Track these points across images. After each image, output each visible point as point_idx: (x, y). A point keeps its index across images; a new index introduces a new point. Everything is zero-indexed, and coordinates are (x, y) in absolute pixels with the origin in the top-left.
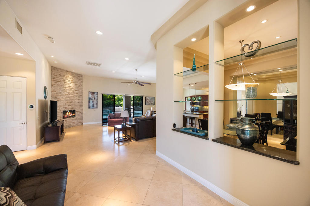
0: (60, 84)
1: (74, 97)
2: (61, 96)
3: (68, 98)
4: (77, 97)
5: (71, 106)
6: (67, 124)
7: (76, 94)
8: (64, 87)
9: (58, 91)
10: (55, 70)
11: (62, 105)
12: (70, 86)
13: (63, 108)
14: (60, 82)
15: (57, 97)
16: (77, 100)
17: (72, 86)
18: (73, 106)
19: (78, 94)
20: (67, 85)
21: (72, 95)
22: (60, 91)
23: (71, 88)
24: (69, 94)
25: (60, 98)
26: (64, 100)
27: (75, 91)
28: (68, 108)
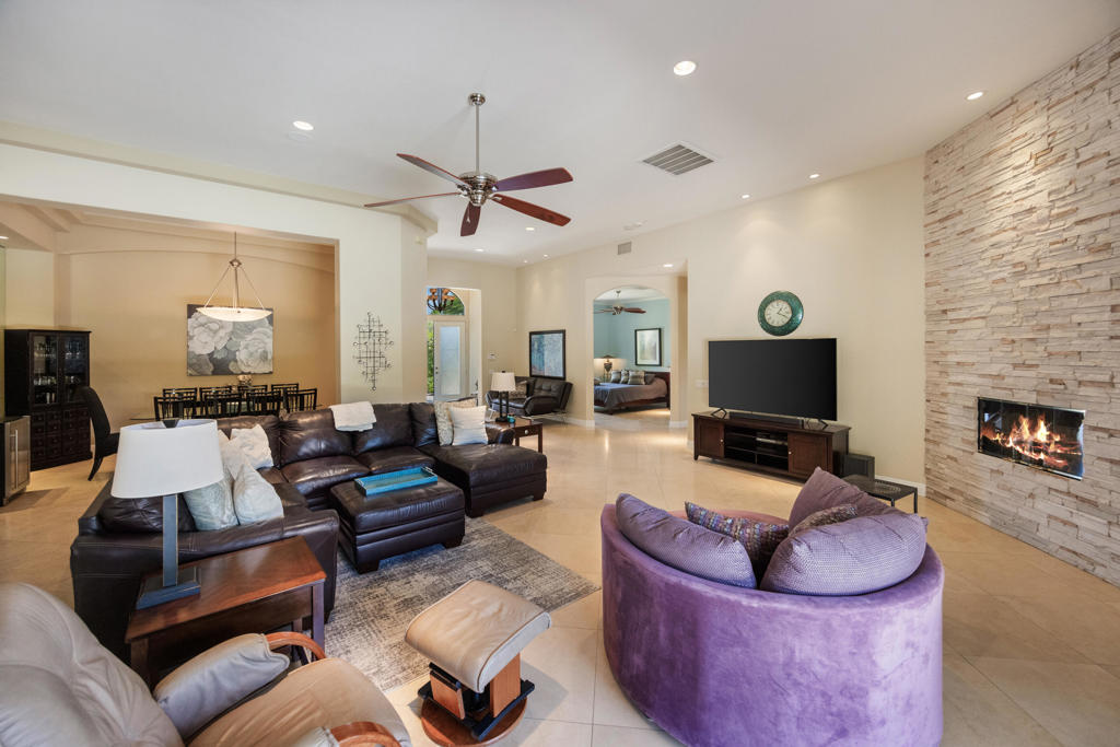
0: (960, 228)
1: (1063, 290)
2: (967, 303)
3: (1013, 309)
4: (1104, 283)
5: (1032, 373)
6: (1003, 499)
7: (1091, 250)
8: (982, 238)
9: (952, 274)
10: (937, 162)
11: (971, 359)
12: (1027, 204)
13: (975, 379)
14: (961, 212)
15: (945, 312)
16: (1107, 316)
17: (1041, 200)
18: (1056, 372)
19: (1107, 246)
20: (999, 209)
21: (1043, 273)
22: (963, 271)
23: (1034, 217)
24: (1021, 271)
25: (963, 314)
26: (980, 323)
27: (1079, 230)
28: (1009, 381)
